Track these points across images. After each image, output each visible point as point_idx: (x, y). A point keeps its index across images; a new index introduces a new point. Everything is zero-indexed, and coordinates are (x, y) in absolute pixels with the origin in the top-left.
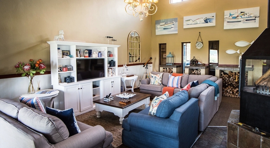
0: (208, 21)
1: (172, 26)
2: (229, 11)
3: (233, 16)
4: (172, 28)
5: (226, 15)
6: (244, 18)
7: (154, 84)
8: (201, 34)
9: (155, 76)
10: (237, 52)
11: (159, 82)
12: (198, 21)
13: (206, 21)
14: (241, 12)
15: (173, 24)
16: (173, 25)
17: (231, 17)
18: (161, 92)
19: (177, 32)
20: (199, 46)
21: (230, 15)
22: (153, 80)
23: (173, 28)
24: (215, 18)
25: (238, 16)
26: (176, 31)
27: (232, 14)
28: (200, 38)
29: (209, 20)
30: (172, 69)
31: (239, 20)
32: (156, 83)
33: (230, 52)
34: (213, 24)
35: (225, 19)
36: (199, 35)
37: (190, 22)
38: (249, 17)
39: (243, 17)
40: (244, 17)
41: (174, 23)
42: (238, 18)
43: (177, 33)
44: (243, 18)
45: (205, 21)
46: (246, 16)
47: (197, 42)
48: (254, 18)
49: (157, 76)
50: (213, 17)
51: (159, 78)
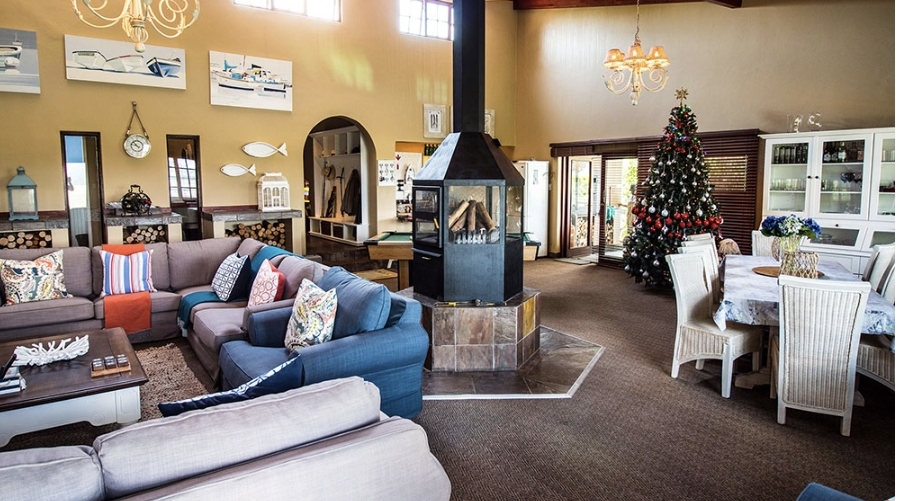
0: (161, 70)
1: (11, 61)
2: (223, 54)
3: (235, 71)
4: (8, 67)
5: (214, 65)
6: (261, 82)
7: (36, 298)
8: (138, 109)
9: (33, 264)
10: (251, 170)
11: (57, 286)
12: (126, 64)
13: (156, 71)
14: (254, 66)
15: (15, 52)
16: (16, 56)
17: (228, 73)
18: (94, 318)
19: (37, 90)
20: (134, 147)
21: (227, 67)
22: (24, 284)
23: (12, 67)
24: (183, 64)
25: (246, 74)
26: (31, 83)
27: (229, 64)
28: (135, 124)
29: (167, 68)
30: (48, 233)
31: (250, 86)
32: (45, 294)
33: (233, 170)
34: (178, 82)
35: (212, 76)
36: (131, 111)
37: (96, 61)
38: (270, 83)
39: (257, 78)
40: (259, 79)
41: (20, 49)
42: (247, 78)
43: (39, 92)
44: (258, 82)
45: (151, 68)
46: (264, 78)
47: (127, 136)
48: (281, 88)
49: (40, 265)
50: (178, 60)
51: (52, 271)
